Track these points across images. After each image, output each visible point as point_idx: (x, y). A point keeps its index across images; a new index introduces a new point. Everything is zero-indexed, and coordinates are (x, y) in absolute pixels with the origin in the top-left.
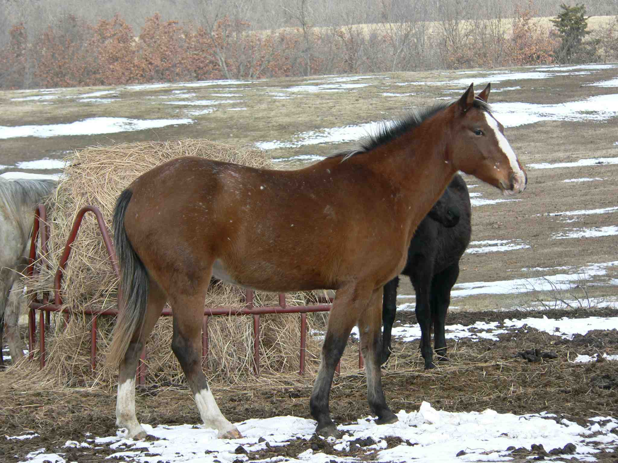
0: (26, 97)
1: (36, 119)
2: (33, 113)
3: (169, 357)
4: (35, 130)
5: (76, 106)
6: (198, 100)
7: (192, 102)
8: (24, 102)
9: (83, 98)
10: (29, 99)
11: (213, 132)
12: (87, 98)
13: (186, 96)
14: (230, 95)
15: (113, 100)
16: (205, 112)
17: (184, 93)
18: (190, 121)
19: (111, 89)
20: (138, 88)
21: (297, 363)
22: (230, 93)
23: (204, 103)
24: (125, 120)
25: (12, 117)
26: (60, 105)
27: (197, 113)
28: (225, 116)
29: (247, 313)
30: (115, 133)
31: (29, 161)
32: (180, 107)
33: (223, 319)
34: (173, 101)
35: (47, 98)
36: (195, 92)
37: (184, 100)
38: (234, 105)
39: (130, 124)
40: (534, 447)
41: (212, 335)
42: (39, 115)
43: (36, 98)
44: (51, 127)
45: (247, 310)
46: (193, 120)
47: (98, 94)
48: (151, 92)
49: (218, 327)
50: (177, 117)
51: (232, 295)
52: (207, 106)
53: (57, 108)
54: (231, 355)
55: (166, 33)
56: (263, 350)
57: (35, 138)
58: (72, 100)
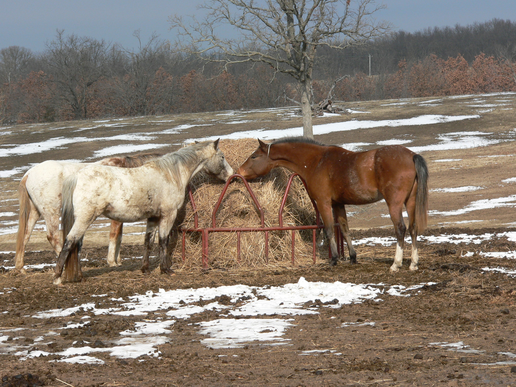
0: (389, 103)
1: (391, 116)
2: (390, 113)
3: (219, 254)
4: (389, 123)
5: (416, 108)
6: (486, 104)
7: (483, 105)
8: (387, 106)
9: (421, 104)
10: (391, 104)
11: (490, 122)
12: (424, 104)
13: (480, 102)
14: (505, 101)
15: (437, 105)
16: (488, 111)
17: (479, 100)
18: (478, 116)
19: (439, 98)
20: (454, 97)
21: (290, 256)
22: (506, 100)
23: (489, 105)
24: (441, 116)
25: (377, 115)
26: (407, 108)
27: (483, 111)
28: (499, 113)
29: (261, 231)
30: (435, 124)
31: (383, 140)
32: (474, 108)
33: (248, 233)
34: (472, 105)
35: (401, 104)
36: (485, 99)
37: (478, 104)
38: (505, 107)
39: (444, 118)
40: (316, 300)
41: (242, 242)
42: (393, 114)
43: (395, 104)
44: (399, 121)
45: (261, 229)
46: (480, 115)
47: (430, 101)
48: (461, 99)
49: (246, 238)
50: (472, 114)
51: (254, 221)
52: (490, 108)
53: (405, 110)
54: (252, 253)
55: (487, 64)
56: (270, 250)
57: (389, 127)
58: (415, 105)
